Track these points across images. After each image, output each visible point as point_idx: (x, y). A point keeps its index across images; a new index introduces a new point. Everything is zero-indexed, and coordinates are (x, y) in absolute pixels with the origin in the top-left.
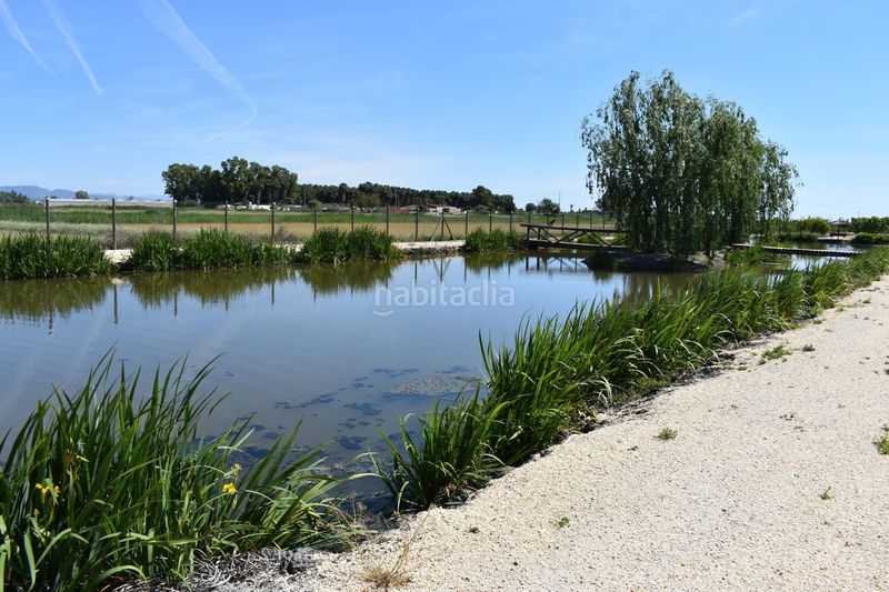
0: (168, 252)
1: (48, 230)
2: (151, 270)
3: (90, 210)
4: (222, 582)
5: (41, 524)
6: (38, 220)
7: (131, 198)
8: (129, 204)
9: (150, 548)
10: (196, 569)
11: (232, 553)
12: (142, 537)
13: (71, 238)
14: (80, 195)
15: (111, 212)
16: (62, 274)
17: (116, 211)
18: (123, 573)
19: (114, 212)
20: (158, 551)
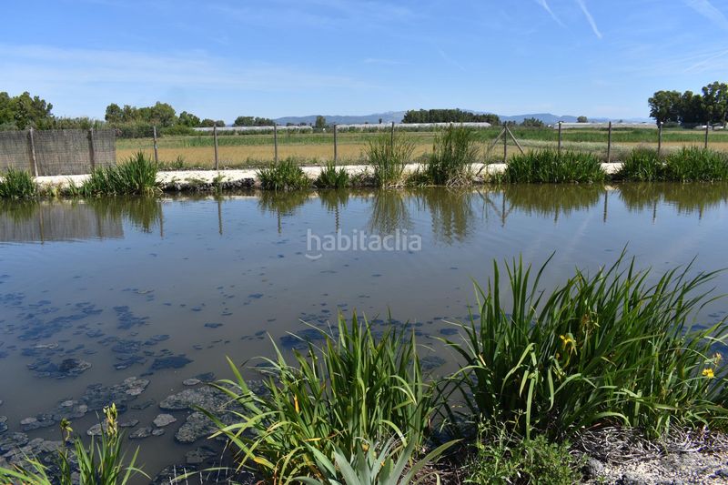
0: (653, 165)
1: (559, 147)
2: (637, 180)
3: (588, 131)
4: (691, 450)
5: (561, 365)
6: (550, 139)
7: (621, 121)
8: (619, 126)
9: (638, 405)
10: (670, 431)
11: (702, 428)
12: (632, 394)
13: (576, 153)
14: (581, 120)
15: (607, 132)
16: (568, 181)
17: (612, 132)
18: (612, 418)
19: (610, 133)
20: (644, 409)
